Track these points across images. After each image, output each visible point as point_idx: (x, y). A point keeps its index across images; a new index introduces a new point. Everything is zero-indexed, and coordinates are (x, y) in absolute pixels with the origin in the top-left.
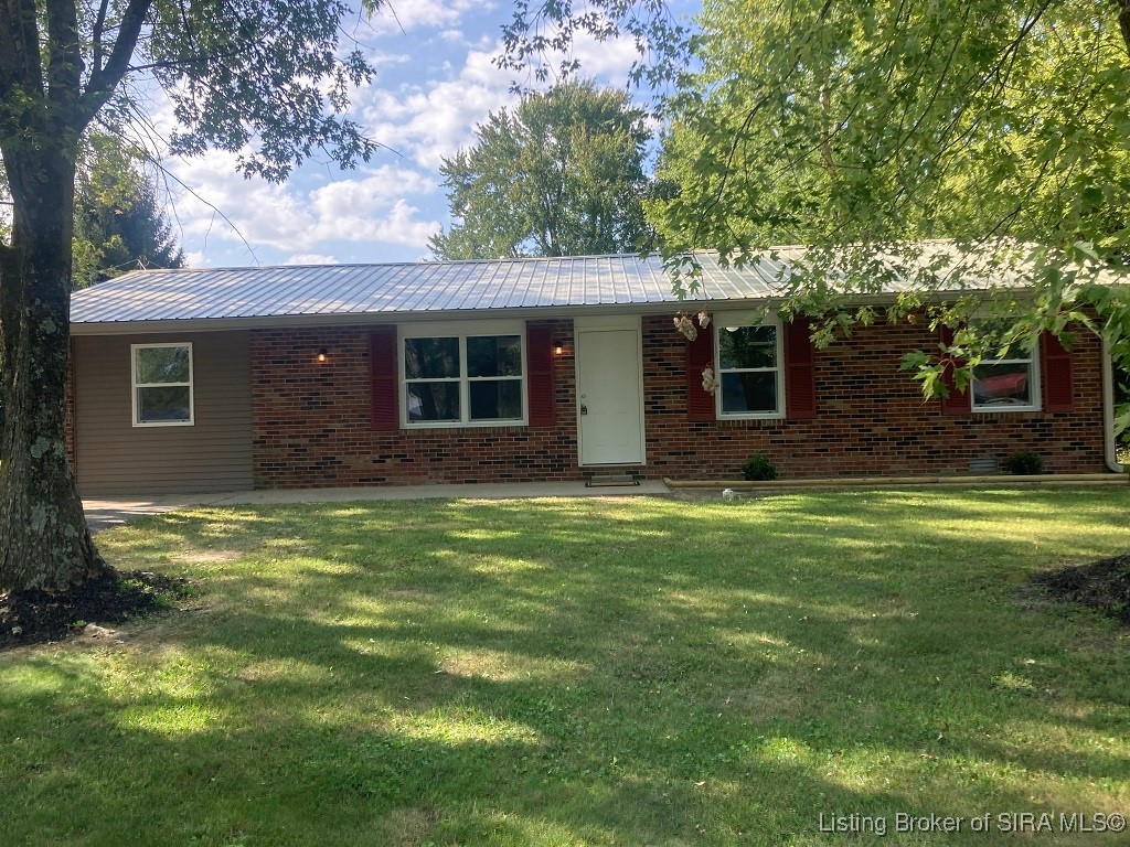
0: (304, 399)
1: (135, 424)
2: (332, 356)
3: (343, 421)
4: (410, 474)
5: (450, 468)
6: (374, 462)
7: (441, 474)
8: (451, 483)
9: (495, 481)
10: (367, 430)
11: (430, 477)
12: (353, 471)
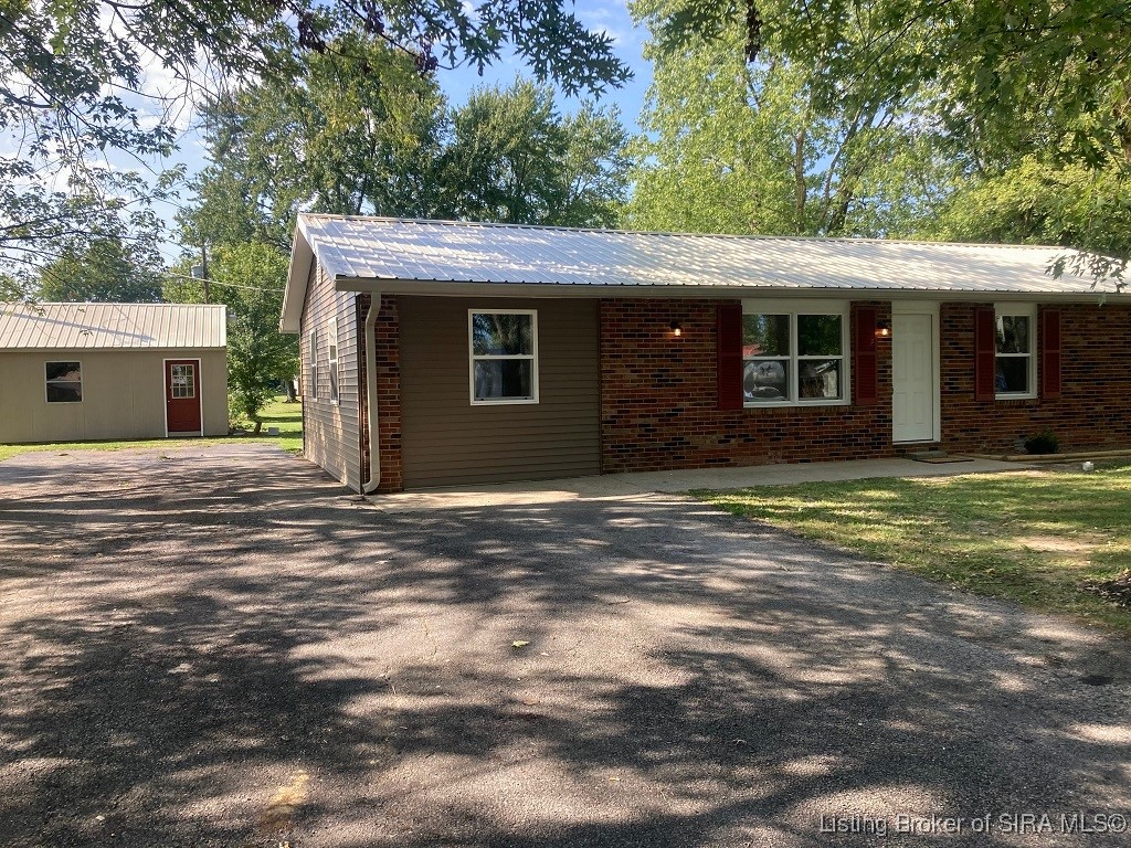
0: (654, 376)
1: (473, 402)
2: (687, 330)
3: (692, 400)
4: (752, 454)
5: (786, 448)
6: (720, 442)
7: (780, 453)
8: (788, 462)
9: (825, 460)
10: (713, 409)
11: (770, 457)
12: (701, 452)
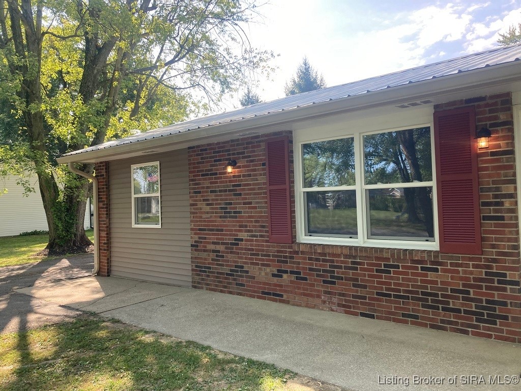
0: (222, 208)
1: (133, 225)
2: (239, 167)
3: (249, 231)
4: (305, 295)
5: (343, 295)
6: (274, 275)
7: (335, 300)
8: (346, 312)
9: (395, 320)
10: (267, 241)
11: (324, 302)
12: (257, 283)
